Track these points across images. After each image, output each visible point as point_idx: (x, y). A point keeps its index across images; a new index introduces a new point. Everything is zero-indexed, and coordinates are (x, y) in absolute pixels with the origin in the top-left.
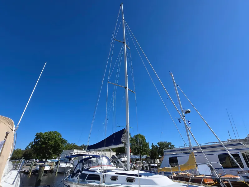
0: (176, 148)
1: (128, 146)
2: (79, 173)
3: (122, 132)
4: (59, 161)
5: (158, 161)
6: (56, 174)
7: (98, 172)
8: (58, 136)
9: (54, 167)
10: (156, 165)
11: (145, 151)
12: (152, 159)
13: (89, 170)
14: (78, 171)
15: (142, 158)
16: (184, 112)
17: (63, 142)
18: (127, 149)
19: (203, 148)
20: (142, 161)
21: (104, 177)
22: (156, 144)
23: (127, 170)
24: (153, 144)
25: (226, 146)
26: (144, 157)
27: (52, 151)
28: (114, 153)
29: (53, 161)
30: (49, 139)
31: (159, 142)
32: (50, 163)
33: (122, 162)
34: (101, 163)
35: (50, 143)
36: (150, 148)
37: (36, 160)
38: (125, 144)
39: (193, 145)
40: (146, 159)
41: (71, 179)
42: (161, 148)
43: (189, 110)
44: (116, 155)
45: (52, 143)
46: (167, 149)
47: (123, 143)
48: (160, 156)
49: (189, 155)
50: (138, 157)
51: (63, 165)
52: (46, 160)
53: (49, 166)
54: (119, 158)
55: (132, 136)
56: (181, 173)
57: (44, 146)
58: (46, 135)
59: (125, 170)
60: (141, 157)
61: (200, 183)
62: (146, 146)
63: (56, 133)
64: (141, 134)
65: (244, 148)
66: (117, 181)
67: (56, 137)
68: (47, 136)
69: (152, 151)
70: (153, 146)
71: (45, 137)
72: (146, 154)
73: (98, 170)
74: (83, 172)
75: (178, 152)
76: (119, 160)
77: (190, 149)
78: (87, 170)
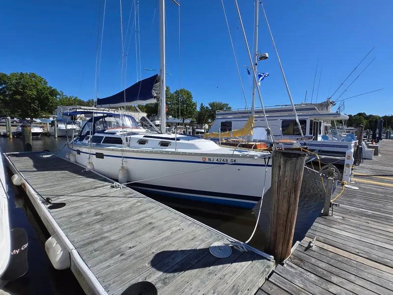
0: (233, 110)
1: (163, 101)
2: (91, 136)
3: (153, 81)
4: (56, 122)
5: (207, 126)
6: (55, 138)
7: (118, 135)
8: (40, 82)
9: (48, 128)
10: (203, 131)
11: (190, 113)
12: (198, 123)
13: (106, 132)
14: (88, 133)
15: (185, 122)
16: (259, 57)
17: (53, 93)
18: (161, 107)
19: (267, 112)
20: (185, 125)
21: (128, 141)
22: (206, 105)
23: (161, 133)
24: (202, 104)
25: (297, 110)
26: (188, 121)
27: (38, 107)
28: (145, 115)
29: (44, 120)
30: (24, 87)
31: (212, 102)
32: (41, 123)
33: (156, 125)
34: (123, 125)
35: (29, 92)
36: (198, 109)
37: (12, 118)
38: (158, 99)
39: (257, 107)
40: (191, 124)
41: (79, 142)
42: (213, 111)
43: (267, 55)
44: (148, 116)
45: (33, 93)
46: (222, 112)
47: (155, 97)
48: (210, 121)
49: (247, 119)
50: (180, 121)
51: (62, 126)
52: (32, 119)
53: (41, 127)
54: (151, 121)
55: (172, 91)
56: (232, 139)
57: (18, 97)
58: (15, 78)
59: (159, 133)
60: (183, 121)
61: (251, 148)
62: (192, 107)
63: (34, 77)
64: (186, 89)
65: (316, 113)
66: (146, 145)
67: (37, 84)
68: (16, 80)
69: (200, 114)
70: (202, 107)
71: (14, 82)
72: (191, 117)
73: (119, 132)
74: (96, 134)
75: (236, 116)
76: (151, 123)
77: (250, 113)
78: (103, 132)
